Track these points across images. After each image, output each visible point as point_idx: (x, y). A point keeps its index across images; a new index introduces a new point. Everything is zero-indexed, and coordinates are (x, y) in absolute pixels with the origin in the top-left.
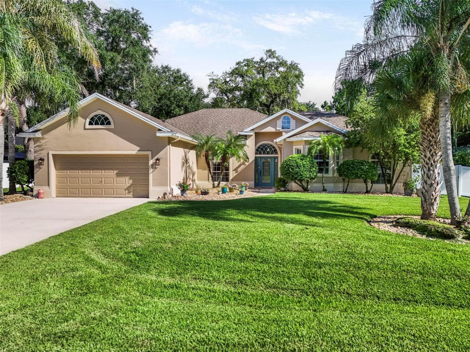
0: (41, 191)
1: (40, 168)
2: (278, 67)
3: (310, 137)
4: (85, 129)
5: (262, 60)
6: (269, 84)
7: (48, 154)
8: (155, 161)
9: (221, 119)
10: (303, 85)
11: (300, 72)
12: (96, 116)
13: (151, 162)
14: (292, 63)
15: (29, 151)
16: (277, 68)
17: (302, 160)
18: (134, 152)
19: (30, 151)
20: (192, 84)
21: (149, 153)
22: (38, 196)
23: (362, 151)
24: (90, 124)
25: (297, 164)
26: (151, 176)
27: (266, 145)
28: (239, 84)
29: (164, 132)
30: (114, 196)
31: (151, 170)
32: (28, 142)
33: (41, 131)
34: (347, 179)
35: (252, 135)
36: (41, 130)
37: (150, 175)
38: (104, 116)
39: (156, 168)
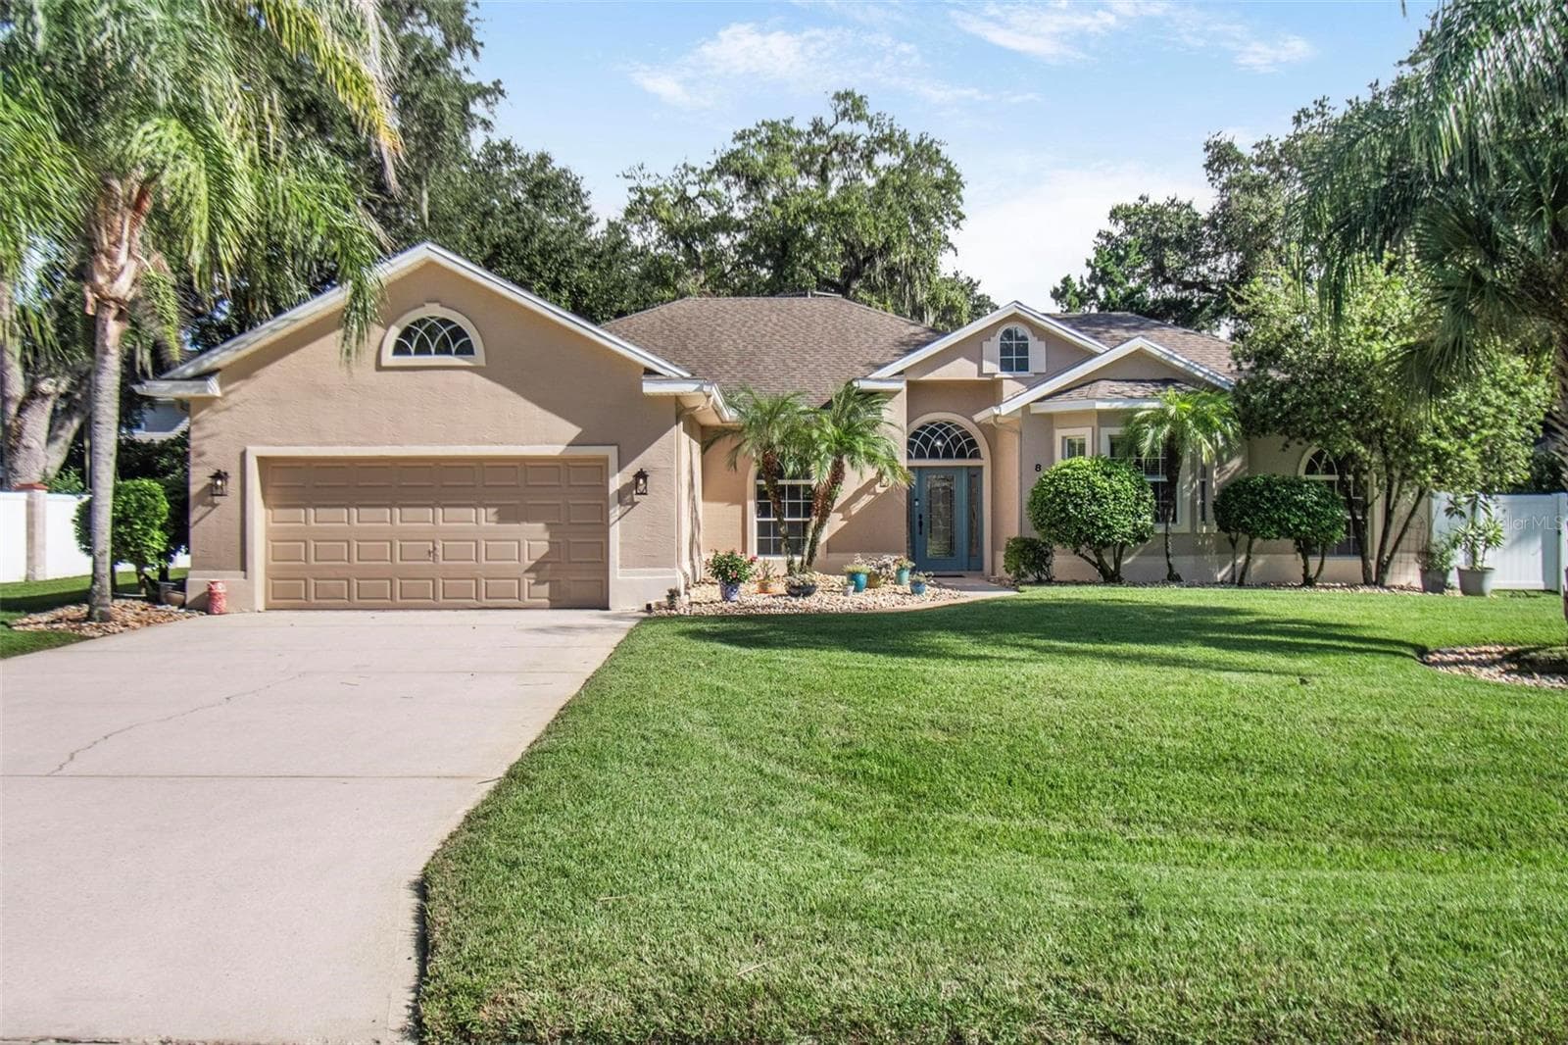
0: (220, 588)
1: (214, 506)
2: (873, 152)
3: (1117, 400)
4: (379, 367)
5: (818, 128)
6: (852, 214)
7: (243, 455)
8: (630, 479)
9: (763, 336)
10: (962, 217)
11: (949, 170)
12: (421, 322)
13: (616, 482)
14: (922, 140)
15: (22, 450)
16: (868, 158)
17: (1109, 475)
18: (556, 450)
19: (27, 448)
20: (585, 209)
21: (611, 452)
22: (206, 604)
23: (1287, 445)
24: (400, 349)
25: (1092, 490)
26: (615, 533)
27: (941, 426)
28: (731, 208)
29: (670, 380)
30: (479, 604)
31: (615, 512)
32: (18, 415)
33: (218, 375)
34: (1244, 538)
35: (897, 392)
36: (218, 370)
37: (612, 530)
38: (449, 322)
39: (634, 504)
